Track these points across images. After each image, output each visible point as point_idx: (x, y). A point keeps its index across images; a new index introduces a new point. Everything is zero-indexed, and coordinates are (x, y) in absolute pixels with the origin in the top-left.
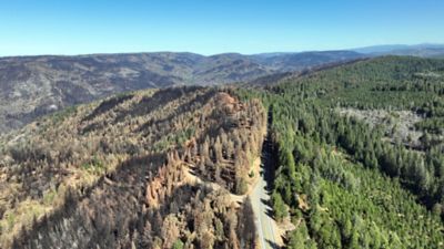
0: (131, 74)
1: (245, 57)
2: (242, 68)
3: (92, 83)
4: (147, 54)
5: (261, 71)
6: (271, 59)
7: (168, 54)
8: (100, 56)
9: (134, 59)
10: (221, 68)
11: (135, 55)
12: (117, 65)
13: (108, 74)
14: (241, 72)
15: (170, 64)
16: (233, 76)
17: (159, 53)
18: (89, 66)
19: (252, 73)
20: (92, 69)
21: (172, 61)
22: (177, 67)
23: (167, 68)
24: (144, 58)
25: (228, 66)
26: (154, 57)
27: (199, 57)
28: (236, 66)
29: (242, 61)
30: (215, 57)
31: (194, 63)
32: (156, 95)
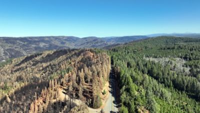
0: (45, 46)
1: (99, 38)
2: (97, 43)
3: (25, 50)
4: (53, 37)
5: (106, 44)
6: (110, 39)
7: (63, 37)
8: (30, 38)
9: (47, 39)
10: (88, 43)
11: (47, 37)
12: (39, 42)
13: (34, 46)
14: (97, 45)
15: (64, 41)
16: (93, 46)
17: (59, 37)
18: (24, 42)
19: (102, 45)
20: (26, 43)
21: (65, 40)
22: (67, 42)
23: (63, 43)
24: (52, 38)
25: (91, 42)
26: (56, 38)
27: (77, 39)
28: (94, 42)
29: (97, 40)
30: (85, 38)
31: (75, 41)
32: (54, 53)
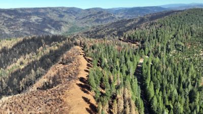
0: (38, 20)
1: (104, 10)
2: (102, 16)
4: (50, 8)
5: (113, 18)
6: (117, 11)
7: (63, 8)
8: (22, 9)
9: (42, 11)
10: (90, 16)
11: (43, 8)
12: (30, 14)
14: (102, 18)
15: (63, 14)
16: (97, 21)
17: (58, 8)
18: (11, 15)
19: (108, 19)
20: (12, 17)
21: (65, 12)
22: (66, 15)
23: (61, 16)
24: (49, 10)
25: (95, 15)
26: (54, 10)
27: (80, 10)
28: (99, 15)
29: (102, 12)
30: (88, 10)
31: (76, 13)
